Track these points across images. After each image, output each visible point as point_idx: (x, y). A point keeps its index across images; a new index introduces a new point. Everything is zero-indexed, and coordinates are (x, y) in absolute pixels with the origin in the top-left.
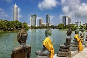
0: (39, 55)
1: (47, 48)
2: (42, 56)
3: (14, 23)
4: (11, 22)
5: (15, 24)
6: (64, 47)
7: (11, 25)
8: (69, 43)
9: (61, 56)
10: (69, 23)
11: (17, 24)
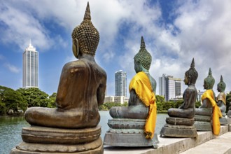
0: (120, 117)
1: (141, 97)
2: (127, 119)
3: (25, 94)
4: (19, 90)
5: (29, 99)
6: (178, 112)
7: (18, 99)
8: (192, 102)
9: (173, 135)
10: (176, 94)
11: (35, 98)
